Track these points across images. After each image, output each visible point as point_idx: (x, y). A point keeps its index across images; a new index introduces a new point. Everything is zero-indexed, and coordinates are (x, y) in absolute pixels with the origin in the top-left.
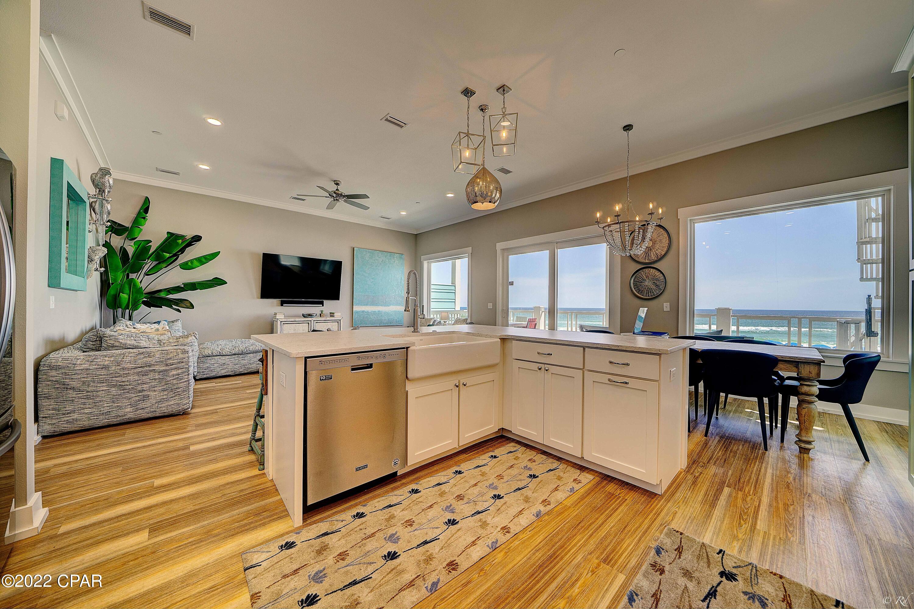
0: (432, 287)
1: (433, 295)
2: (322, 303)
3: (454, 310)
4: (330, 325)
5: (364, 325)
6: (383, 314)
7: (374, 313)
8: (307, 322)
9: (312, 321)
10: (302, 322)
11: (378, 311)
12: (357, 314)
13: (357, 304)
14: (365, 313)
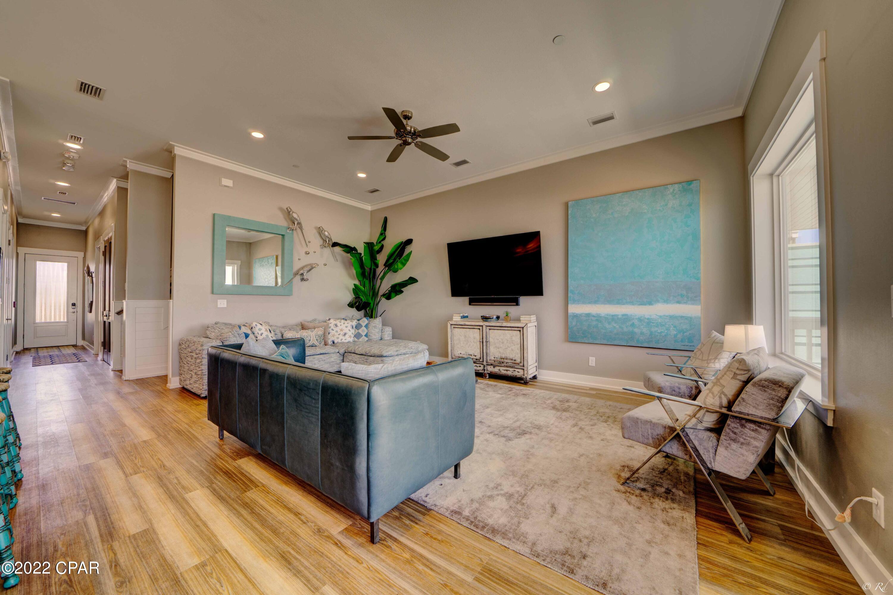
2: (517, 301)
4: (508, 334)
5: (591, 341)
6: (636, 322)
7: (614, 318)
8: (478, 327)
9: (484, 327)
10: (472, 327)
11: (623, 315)
12: (575, 319)
13: (575, 302)
14: (593, 318)
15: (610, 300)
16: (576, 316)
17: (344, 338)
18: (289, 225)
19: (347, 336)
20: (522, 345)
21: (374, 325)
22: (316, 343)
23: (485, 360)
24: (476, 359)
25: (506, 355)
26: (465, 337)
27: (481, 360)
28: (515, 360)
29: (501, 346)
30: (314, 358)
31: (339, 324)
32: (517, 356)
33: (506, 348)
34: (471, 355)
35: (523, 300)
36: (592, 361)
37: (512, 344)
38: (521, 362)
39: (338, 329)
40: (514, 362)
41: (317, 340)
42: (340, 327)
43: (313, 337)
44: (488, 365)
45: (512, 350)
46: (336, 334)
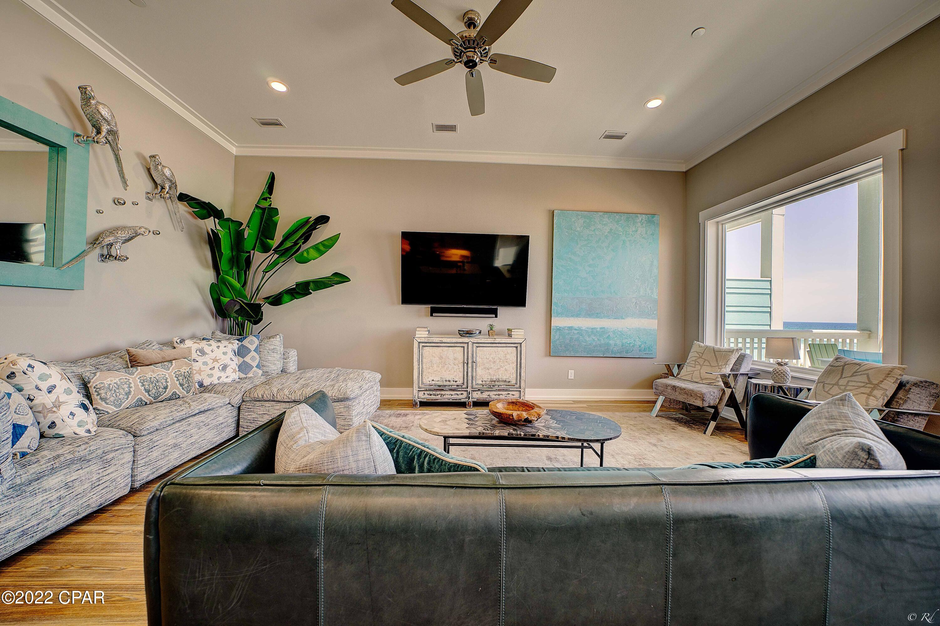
0: (728, 284)
1: (730, 300)
2: (495, 312)
3: (768, 328)
4: (501, 351)
5: (572, 354)
6: (611, 334)
7: (593, 331)
8: (462, 345)
9: (470, 344)
10: (453, 345)
11: (601, 328)
12: (558, 332)
13: (559, 314)
14: (575, 331)
15: (591, 313)
16: (559, 329)
17: (222, 374)
18: (74, 128)
19: (229, 370)
20: (519, 364)
21: (272, 347)
22: (180, 391)
23: (470, 385)
24: (457, 386)
25: (497, 377)
26: (441, 358)
27: (463, 387)
28: (509, 382)
29: (492, 366)
30: (190, 424)
31: (207, 349)
32: (512, 376)
33: (498, 369)
34: (449, 381)
35: (502, 311)
36: (571, 375)
37: (506, 363)
38: (516, 384)
39: (206, 359)
40: (508, 384)
41: (181, 385)
42: (213, 355)
43: (172, 379)
44: (474, 391)
45: (506, 370)
46: (203, 368)
